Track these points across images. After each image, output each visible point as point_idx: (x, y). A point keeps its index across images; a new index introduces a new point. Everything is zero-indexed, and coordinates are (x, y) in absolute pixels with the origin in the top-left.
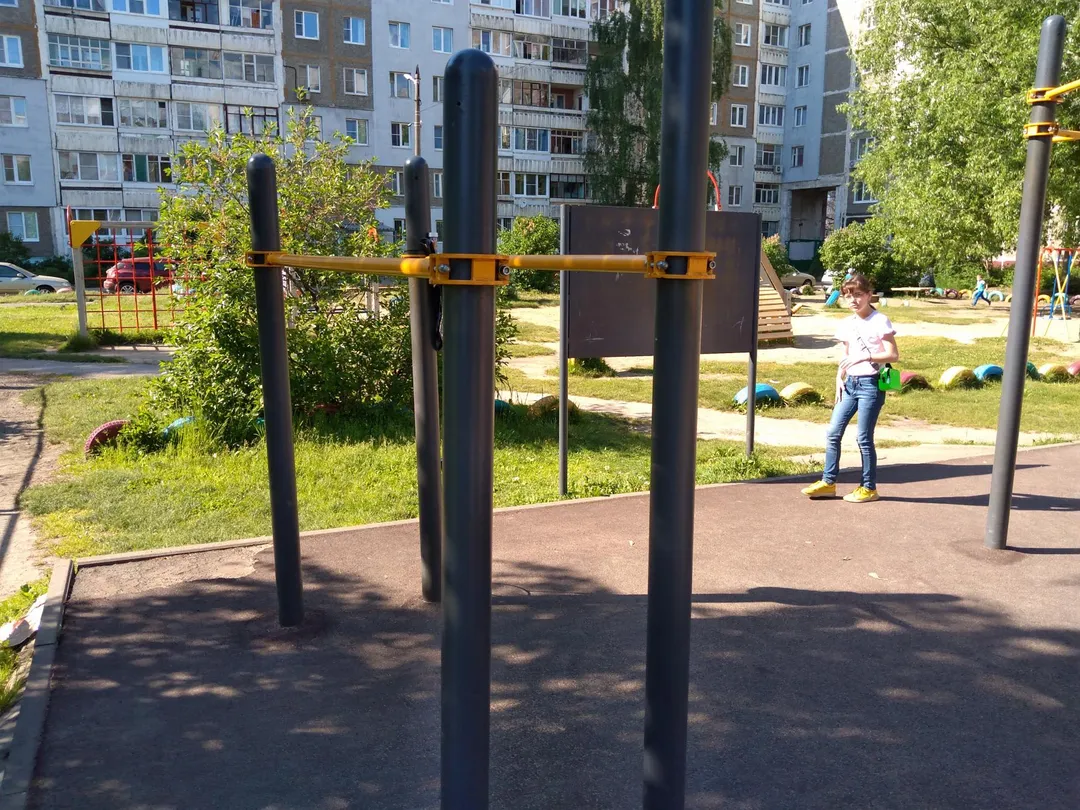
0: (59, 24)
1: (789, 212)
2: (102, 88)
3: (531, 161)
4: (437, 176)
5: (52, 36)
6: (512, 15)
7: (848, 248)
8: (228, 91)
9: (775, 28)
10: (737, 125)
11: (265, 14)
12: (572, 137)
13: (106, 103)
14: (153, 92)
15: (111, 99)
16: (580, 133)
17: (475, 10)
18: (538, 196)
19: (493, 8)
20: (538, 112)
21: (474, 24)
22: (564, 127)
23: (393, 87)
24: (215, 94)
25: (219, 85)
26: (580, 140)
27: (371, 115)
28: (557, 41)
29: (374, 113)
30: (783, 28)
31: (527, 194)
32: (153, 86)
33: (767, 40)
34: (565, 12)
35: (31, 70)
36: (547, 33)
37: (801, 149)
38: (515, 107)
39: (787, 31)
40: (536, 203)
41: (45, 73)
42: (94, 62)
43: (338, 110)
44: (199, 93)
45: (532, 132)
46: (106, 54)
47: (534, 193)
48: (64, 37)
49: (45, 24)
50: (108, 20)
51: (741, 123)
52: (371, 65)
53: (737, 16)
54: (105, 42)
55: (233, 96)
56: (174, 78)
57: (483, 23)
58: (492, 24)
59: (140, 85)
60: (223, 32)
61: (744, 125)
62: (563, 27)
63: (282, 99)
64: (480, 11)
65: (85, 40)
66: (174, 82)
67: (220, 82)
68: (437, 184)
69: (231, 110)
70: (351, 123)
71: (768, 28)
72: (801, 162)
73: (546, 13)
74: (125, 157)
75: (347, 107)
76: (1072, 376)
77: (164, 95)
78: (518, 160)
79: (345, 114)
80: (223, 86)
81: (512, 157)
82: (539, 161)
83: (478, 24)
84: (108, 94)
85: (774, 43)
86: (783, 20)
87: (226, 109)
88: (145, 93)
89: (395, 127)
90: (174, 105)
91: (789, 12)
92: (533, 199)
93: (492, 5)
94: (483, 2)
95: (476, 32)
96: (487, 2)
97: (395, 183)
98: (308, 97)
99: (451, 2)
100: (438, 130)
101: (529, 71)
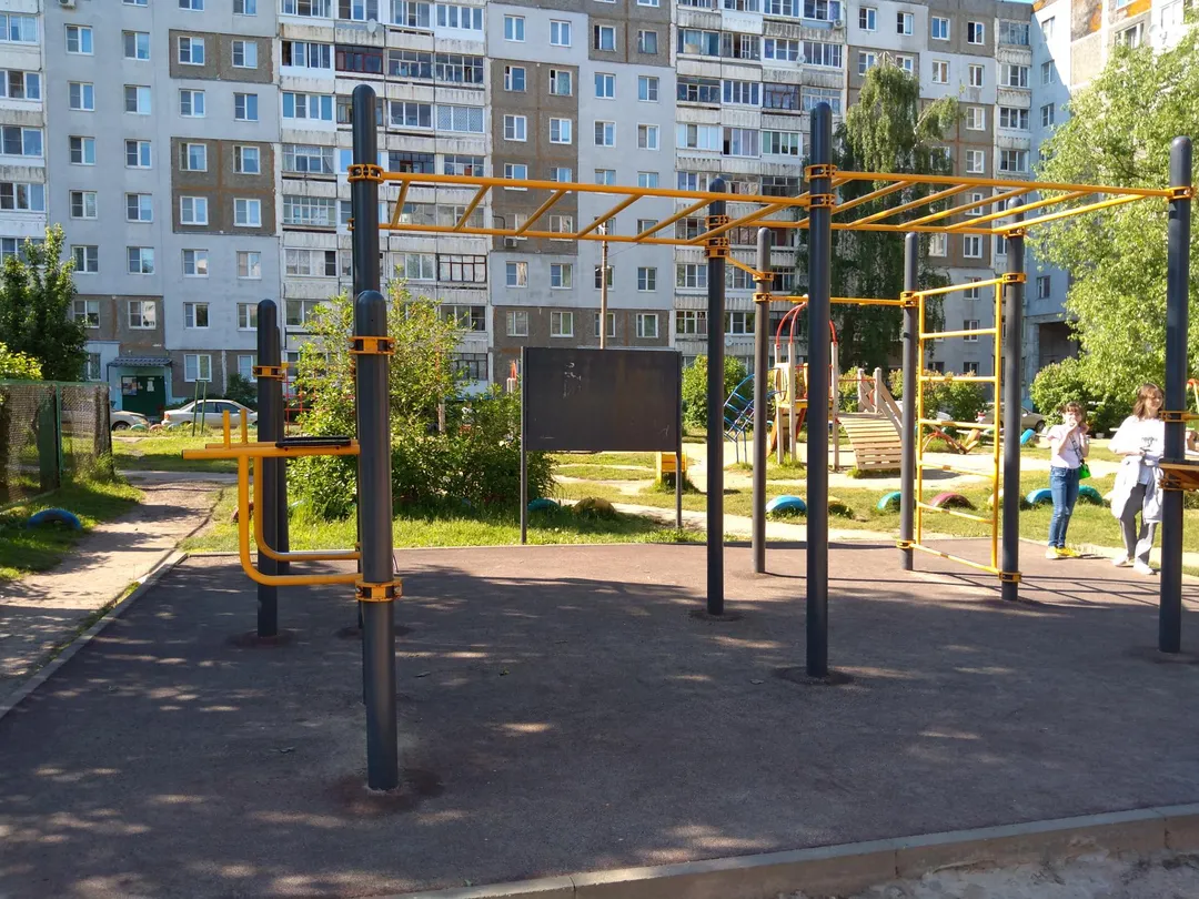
0: (294, 187)
1: (1037, 347)
2: (327, 242)
3: (738, 299)
4: (640, 317)
5: (287, 198)
6: (719, 156)
7: (1060, 385)
8: (440, 241)
9: (1013, 154)
10: (971, 256)
11: (478, 169)
12: (783, 274)
13: (330, 255)
15: (334, 252)
16: (792, 270)
17: (681, 154)
18: (745, 334)
19: (699, 151)
20: (746, 250)
21: (679, 167)
22: (780, 264)
24: (429, 245)
25: (432, 236)
26: (792, 277)
27: (576, 259)
28: (767, 179)
29: (579, 258)
30: (1022, 153)
31: (734, 332)
33: (1004, 166)
34: (776, 150)
35: (267, 229)
36: (756, 172)
37: (1047, 279)
39: (1026, 156)
40: (742, 341)
41: (279, 231)
42: (321, 219)
43: (543, 256)
44: (414, 244)
45: (740, 270)
46: (332, 210)
47: (742, 332)
48: (296, 198)
49: (282, 187)
50: (336, 181)
51: (976, 253)
52: (577, 212)
53: (968, 143)
54: (332, 201)
55: (444, 246)
56: (392, 231)
57: (689, 166)
58: (699, 166)
60: (438, 187)
61: (980, 256)
62: (773, 165)
63: (491, 247)
64: (688, 155)
65: (314, 200)
66: (391, 234)
67: (433, 233)
68: (640, 325)
69: (442, 259)
70: (555, 268)
71: (1004, 153)
72: (1047, 294)
73: (755, 153)
75: (553, 253)
77: (382, 246)
79: (550, 259)
80: (437, 237)
83: (684, 166)
84: (332, 247)
85: (1013, 168)
86: (1022, 145)
87: (438, 258)
89: (598, 271)
90: (391, 254)
91: (1028, 136)
92: (740, 337)
93: (698, 148)
94: (689, 145)
95: (682, 174)
96: (694, 145)
97: (598, 324)
98: (515, 245)
99: (658, 147)
100: (641, 271)
101: (737, 210)
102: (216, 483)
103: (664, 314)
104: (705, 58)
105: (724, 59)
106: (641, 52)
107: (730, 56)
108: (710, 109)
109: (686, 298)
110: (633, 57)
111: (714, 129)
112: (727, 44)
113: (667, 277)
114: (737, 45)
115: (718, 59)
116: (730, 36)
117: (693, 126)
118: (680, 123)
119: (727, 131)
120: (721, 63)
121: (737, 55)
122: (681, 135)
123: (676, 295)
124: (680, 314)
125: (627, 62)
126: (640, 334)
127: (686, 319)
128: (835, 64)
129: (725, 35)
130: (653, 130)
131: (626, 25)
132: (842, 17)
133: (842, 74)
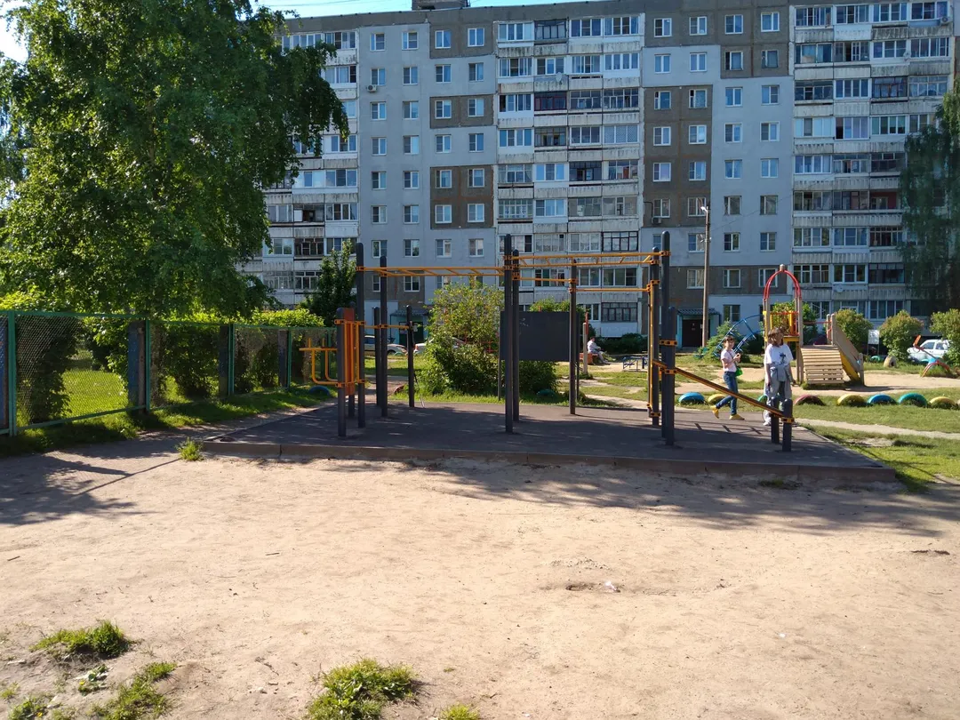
0: (506, 194)
2: (526, 229)
3: (849, 254)
4: (762, 272)
5: (501, 201)
6: (831, 141)
8: (605, 223)
11: (633, 168)
12: (892, 232)
13: (528, 238)
14: (556, 228)
15: (531, 236)
16: (900, 228)
17: (798, 142)
18: (856, 282)
19: (814, 138)
20: (858, 214)
21: (797, 152)
22: (883, 224)
23: (727, 208)
24: (596, 226)
25: (599, 220)
26: (900, 234)
28: (875, 155)
29: (711, 228)
31: (846, 281)
32: (556, 224)
34: (884, 131)
35: (488, 223)
36: (865, 151)
38: (834, 212)
40: (856, 288)
41: (495, 224)
42: (524, 215)
43: (682, 229)
44: (587, 226)
45: (851, 231)
46: (530, 208)
47: (853, 281)
48: (507, 201)
49: (499, 194)
50: (533, 187)
52: (710, 194)
54: (530, 201)
55: (607, 227)
56: (570, 218)
57: (805, 151)
58: (814, 150)
59: (549, 225)
60: (603, 185)
62: (881, 144)
63: (642, 224)
64: (804, 142)
65: (519, 201)
66: (570, 221)
67: (600, 218)
68: (761, 278)
69: (606, 235)
70: (692, 237)
73: (864, 134)
74: (537, 271)
75: (690, 226)
77: (563, 230)
78: (836, 254)
79: (688, 231)
80: (601, 220)
81: (831, 252)
82: (857, 254)
83: (801, 151)
84: (529, 232)
87: (602, 236)
88: (552, 230)
89: (727, 237)
90: (569, 235)
92: (851, 285)
93: (814, 135)
94: (805, 134)
95: (798, 158)
96: (810, 134)
97: (726, 278)
98: (660, 222)
99: (778, 140)
100: (763, 236)
101: (848, 183)
104: (818, 65)
105: (836, 64)
106: (764, 67)
107: (842, 61)
108: (824, 104)
109: (802, 255)
110: (757, 72)
111: (827, 120)
112: (839, 51)
113: (785, 239)
114: (848, 50)
115: (831, 64)
116: (842, 45)
117: (808, 120)
118: (797, 118)
119: (839, 120)
120: (833, 67)
121: (848, 59)
122: (798, 129)
123: (793, 253)
124: (797, 268)
125: (752, 76)
126: (761, 284)
127: (802, 271)
128: (942, 54)
129: (837, 45)
130: (774, 125)
131: (752, 48)
132: (949, 14)
133: (949, 61)
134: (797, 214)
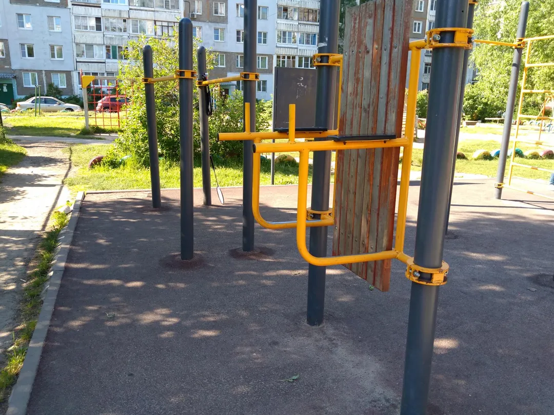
2: (96, 12)
3: (307, 50)
4: (259, 58)
8: (156, 13)
10: (416, 32)
13: (98, 20)
14: (120, 14)
15: (100, 18)
20: (312, 25)
23: (238, 12)
24: (150, 15)
25: (152, 11)
27: (227, 26)
29: (228, 25)
31: (305, 67)
32: (120, 11)
35: (63, 4)
38: (300, 22)
41: (70, 5)
43: (210, 23)
44: (142, 15)
45: (308, 35)
47: (308, 67)
51: (418, 31)
52: (227, 1)
55: (159, 16)
56: (131, 7)
59: (114, 11)
61: (420, 32)
66: (130, 9)
67: (153, 9)
68: (259, 62)
69: (158, 23)
70: (216, 30)
74: (106, 46)
75: (215, 22)
76: (541, 157)
77: (125, 16)
78: (300, 50)
79: (214, 25)
80: (154, 11)
81: (297, 48)
82: (311, 50)
84: (99, 15)
87: (155, 23)
88: (117, 15)
89: (238, 32)
90: (130, 20)
97: (238, 61)
98: (195, 17)
100: (259, 34)
101: (307, 3)
102: (63, 143)
103: (271, 57)
109: (282, 49)
113: (272, 37)
123: (277, 47)
124: (278, 57)
126: (259, 67)
127: (281, 59)
134: (279, 21)
